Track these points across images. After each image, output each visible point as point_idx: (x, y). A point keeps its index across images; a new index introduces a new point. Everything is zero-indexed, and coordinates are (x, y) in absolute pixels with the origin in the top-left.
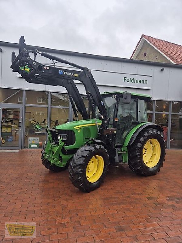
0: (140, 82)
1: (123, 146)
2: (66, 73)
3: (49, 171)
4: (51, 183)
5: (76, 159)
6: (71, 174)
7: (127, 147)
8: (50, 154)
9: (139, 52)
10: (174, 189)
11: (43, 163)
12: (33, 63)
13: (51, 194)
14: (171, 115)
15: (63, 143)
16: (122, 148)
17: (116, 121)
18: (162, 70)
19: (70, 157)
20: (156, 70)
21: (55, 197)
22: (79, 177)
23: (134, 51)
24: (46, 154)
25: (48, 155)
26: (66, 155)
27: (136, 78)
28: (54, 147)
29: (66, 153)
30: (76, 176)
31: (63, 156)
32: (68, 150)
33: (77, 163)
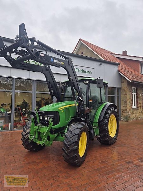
0: (87, 72)
1: (94, 122)
2: (56, 61)
3: (29, 151)
4: (39, 163)
5: (70, 137)
6: (66, 152)
7: (97, 122)
8: (35, 135)
9: (78, 51)
10: (136, 152)
11: (24, 144)
12: (32, 49)
13: (47, 174)
14: (107, 97)
15: (52, 124)
16: (93, 124)
17: (90, 102)
18: (100, 64)
19: (56, 136)
20: (96, 64)
21: (54, 177)
22: (74, 154)
23: (74, 50)
24: (32, 135)
25: (33, 137)
26: (53, 134)
27: (84, 69)
28: (41, 128)
29: (53, 133)
30: (72, 153)
31: (51, 136)
32: (54, 129)
33: (72, 141)
